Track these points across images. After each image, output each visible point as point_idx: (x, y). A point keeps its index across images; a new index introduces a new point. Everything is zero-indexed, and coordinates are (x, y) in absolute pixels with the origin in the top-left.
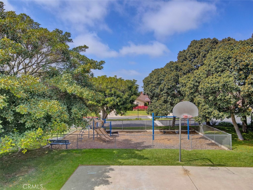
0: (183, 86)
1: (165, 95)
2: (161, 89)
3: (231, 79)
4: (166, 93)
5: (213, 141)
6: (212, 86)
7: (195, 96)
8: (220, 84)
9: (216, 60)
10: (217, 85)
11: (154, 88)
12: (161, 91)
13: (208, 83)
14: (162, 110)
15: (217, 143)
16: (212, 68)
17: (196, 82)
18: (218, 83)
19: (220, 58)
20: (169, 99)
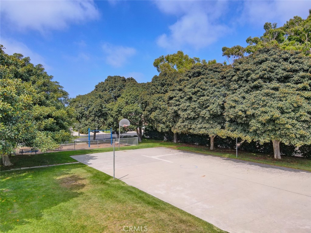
0: (109, 110)
1: (93, 115)
2: (90, 111)
3: (138, 108)
4: (95, 114)
5: (127, 144)
6: (130, 111)
7: (119, 117)
8: (134, 110)
9: (130, 96)
10: (132, 110)
11: (84, 110)
12: (90, 113)
13: (128, 109)
14: (91, 127)
15: (129, 144)
16: (129, 100)
17: (120, 108)
18: (132, 109)
19: (133, 95)
20: (97, 119)
